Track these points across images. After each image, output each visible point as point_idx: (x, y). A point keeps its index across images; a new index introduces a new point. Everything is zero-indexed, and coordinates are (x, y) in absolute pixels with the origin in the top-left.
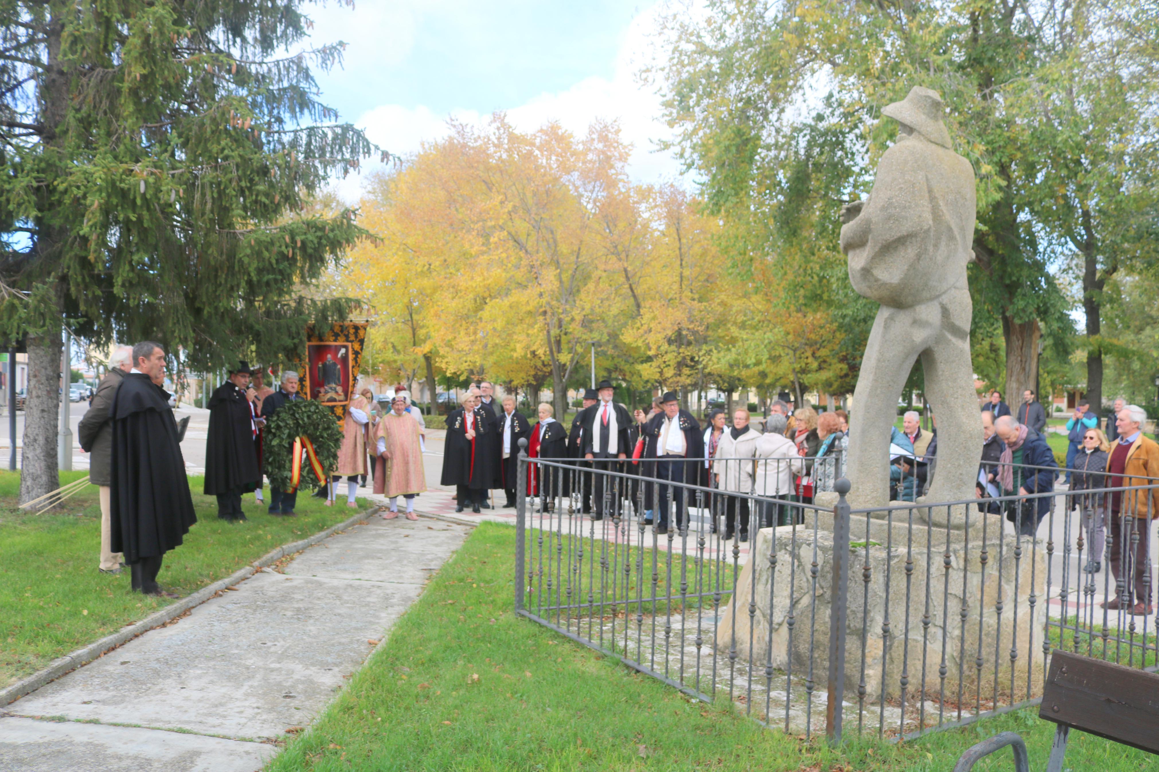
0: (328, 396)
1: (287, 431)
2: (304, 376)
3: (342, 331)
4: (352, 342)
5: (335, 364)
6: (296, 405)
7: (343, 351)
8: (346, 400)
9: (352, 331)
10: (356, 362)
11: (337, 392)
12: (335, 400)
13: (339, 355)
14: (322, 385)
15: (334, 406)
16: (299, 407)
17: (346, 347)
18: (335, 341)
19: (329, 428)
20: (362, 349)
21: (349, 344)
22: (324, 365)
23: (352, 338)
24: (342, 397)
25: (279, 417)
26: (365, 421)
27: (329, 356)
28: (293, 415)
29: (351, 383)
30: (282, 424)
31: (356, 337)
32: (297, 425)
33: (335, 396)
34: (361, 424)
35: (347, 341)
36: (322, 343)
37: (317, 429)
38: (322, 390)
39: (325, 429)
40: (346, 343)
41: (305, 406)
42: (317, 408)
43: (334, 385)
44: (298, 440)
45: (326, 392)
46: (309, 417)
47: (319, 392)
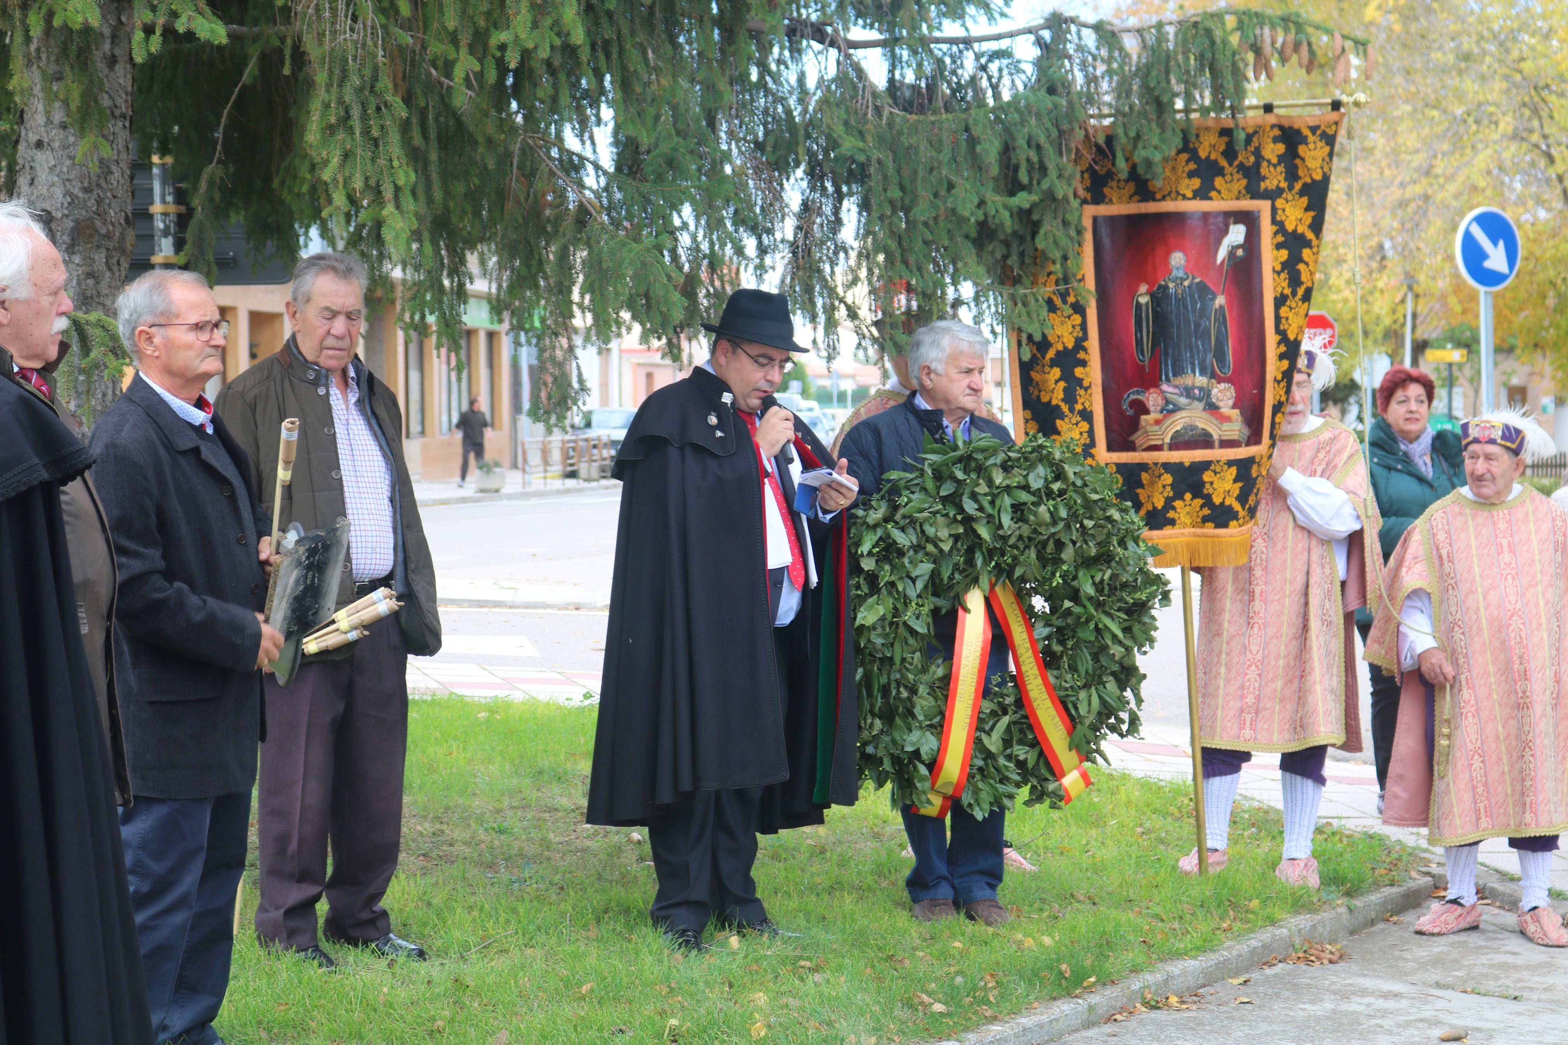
0: (1177, 423)
1: (925, 568)
2: (1080, 344)
3: (1230, 153)
4: (1273, 195)
5: (1203, 291)
6: (966, 461)
7: (1237, 234)
8: (1255, 438)
9: (1273, 150)
10: (1295, 281)
11: (1212, 408)
12: (1205, 441)
13: (1222, 254)
14: (1151, 381)
15: (1206, 465)
16: (981, 470)
17: (1249, 219)
18: (1202, 194)
19: (1105, 558)
20: (1317, 226)
21: (1263, 207)
22: (1159, 297)
23: (1274, 178)
24: (1235, 428)
25: (894, 508)
26: (1346, 525)
27: (1177, 259)
28: (954, 500)
29: (1273, 367)
30: (902, 539)
31: (1292, 175)
32: (973, 543)
33: (1203, 422)
34: (1327, 541)
35: (1254, 192)
36: (1151, 207)
37: (1057, 561)
38: (1152, 399)
39: (1087, 563)
40: (1247, 204)
41: (1006, 467)
42: (1059, 475)
43: (1201, 380)
44: (975, 600)
45: (1170, 409)
46: (1018, 509)
47: (1141, 408)
